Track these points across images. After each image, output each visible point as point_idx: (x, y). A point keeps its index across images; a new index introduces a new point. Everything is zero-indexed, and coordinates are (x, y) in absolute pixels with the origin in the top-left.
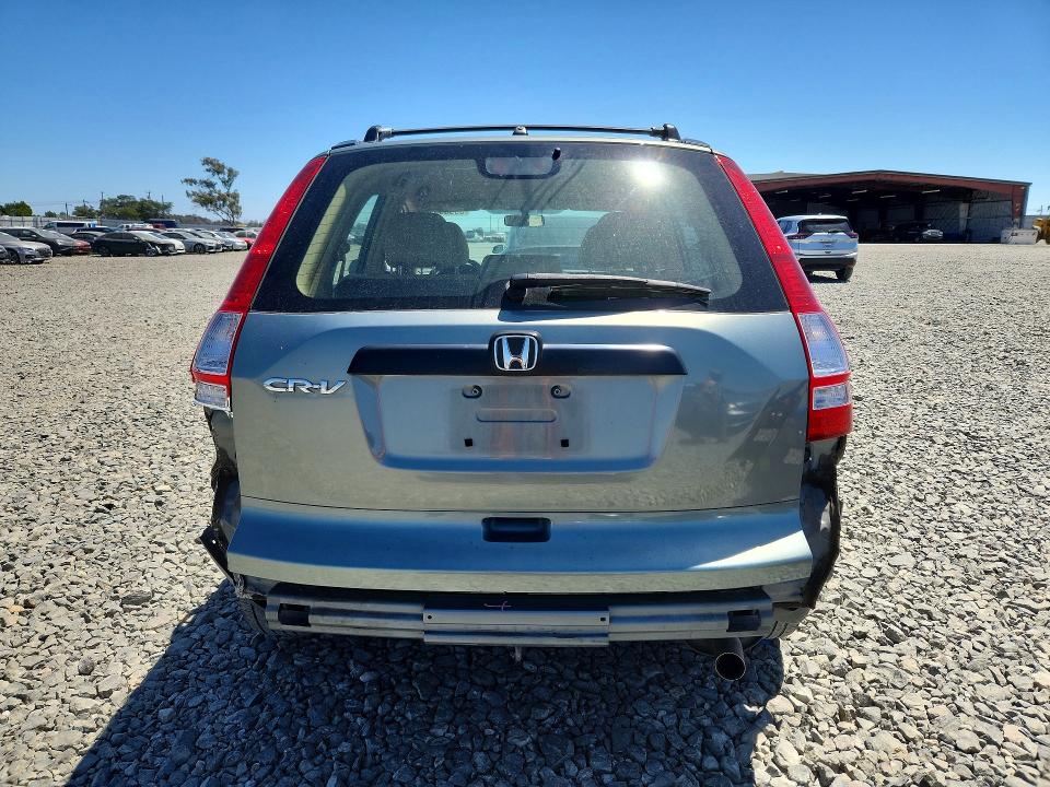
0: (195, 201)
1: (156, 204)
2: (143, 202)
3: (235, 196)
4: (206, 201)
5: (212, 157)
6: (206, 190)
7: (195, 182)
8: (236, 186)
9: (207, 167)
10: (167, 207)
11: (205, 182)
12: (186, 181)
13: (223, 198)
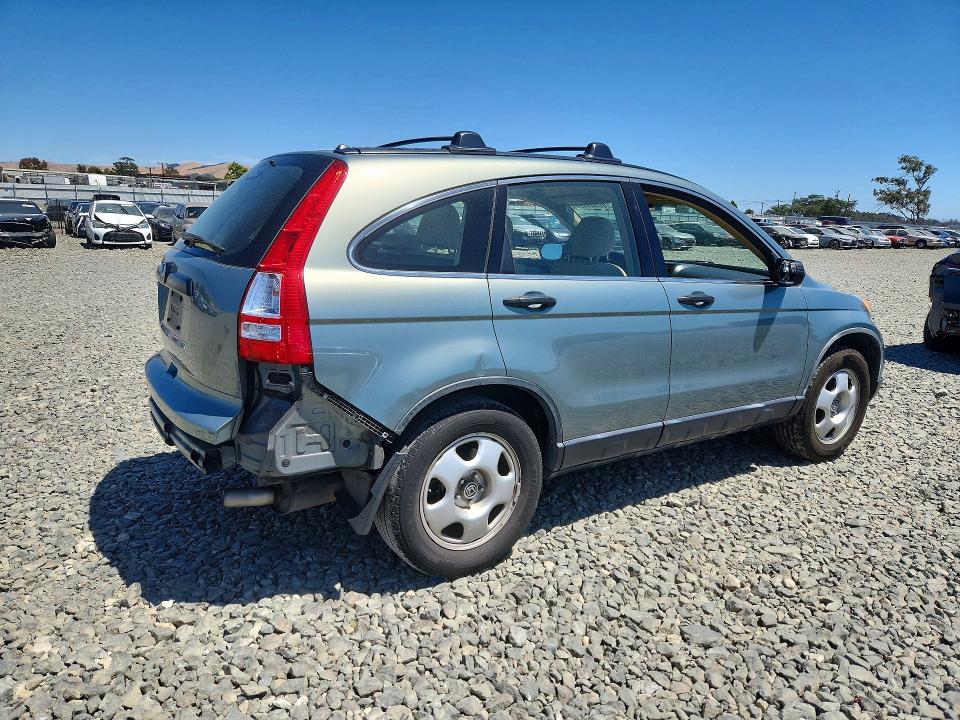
0: (880, 199)
1: (841, 203)
2: (830, 200)
3: (927, 193)
4: (890, 198)
5: (911, 155)
6: (895, 188)
7: (886, 180)
8: (930, 184)
9: (903, 165)
10: (852, 204)
11: (897, 180)
12: (878, 179)
13: (910, 196)
